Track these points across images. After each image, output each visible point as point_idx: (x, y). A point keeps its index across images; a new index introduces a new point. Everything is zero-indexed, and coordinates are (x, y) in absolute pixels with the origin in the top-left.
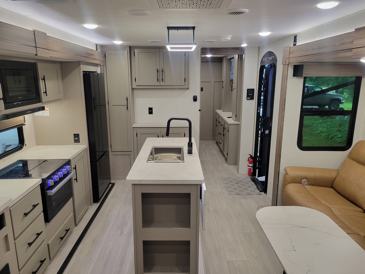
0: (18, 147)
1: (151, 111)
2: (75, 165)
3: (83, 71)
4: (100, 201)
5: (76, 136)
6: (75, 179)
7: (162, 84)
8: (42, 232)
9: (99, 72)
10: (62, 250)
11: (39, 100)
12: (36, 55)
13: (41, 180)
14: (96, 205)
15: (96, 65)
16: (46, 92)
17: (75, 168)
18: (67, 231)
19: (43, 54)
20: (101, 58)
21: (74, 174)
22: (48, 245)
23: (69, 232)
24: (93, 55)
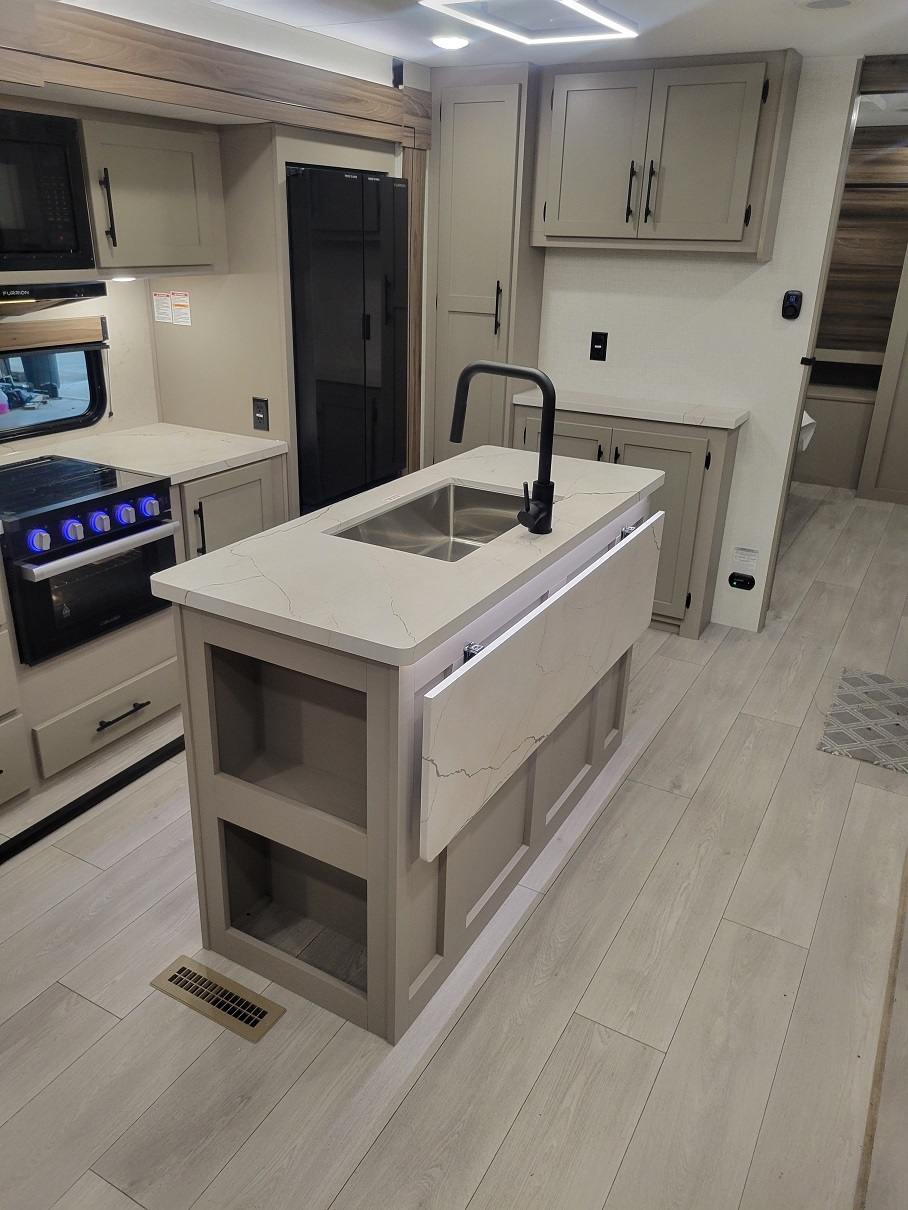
1: (599, 346)
2: (201, 504)
3: (287, 164)
5: (260, 405)
7: (646, 230)
9: (397, 172)
11: (87, 260)
15: (389, 146)
16: (111, 233)
17: (199, 512)
18: (136, 708)
20: (408, 120)
21: (176, 529)
22: (34, 733)
23: (147, 714)
24: (356, 100)
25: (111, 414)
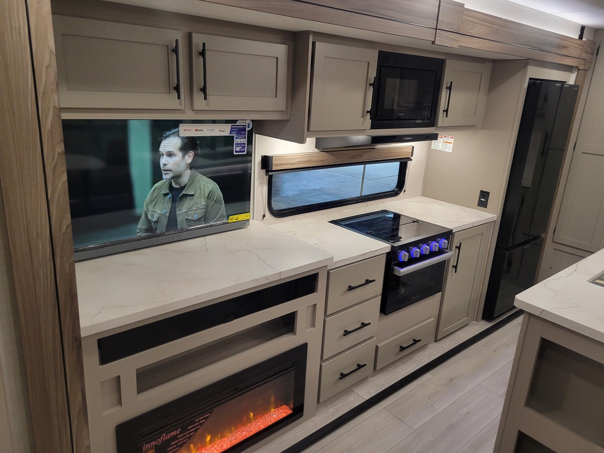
0: (393, 191)
2: (460, 243)
3: (531, 79)
4: (496, 320)
5: (484, 195)
6: (453, 266)
8: (370, 324)
10: (398, 366)
11: (432, 122)
12: (433, 43)
13: (390, 247)
14: (484, 325)
15: (569, 69)
16: (446, 111)
17: (459, 248)
18: (416, 342)
19: (447, 42)
20: (584, 56)
21: (452, 255)
22: (377, 347)
23: (418, 345)
24: (566, 47)
25: (405, 191)
